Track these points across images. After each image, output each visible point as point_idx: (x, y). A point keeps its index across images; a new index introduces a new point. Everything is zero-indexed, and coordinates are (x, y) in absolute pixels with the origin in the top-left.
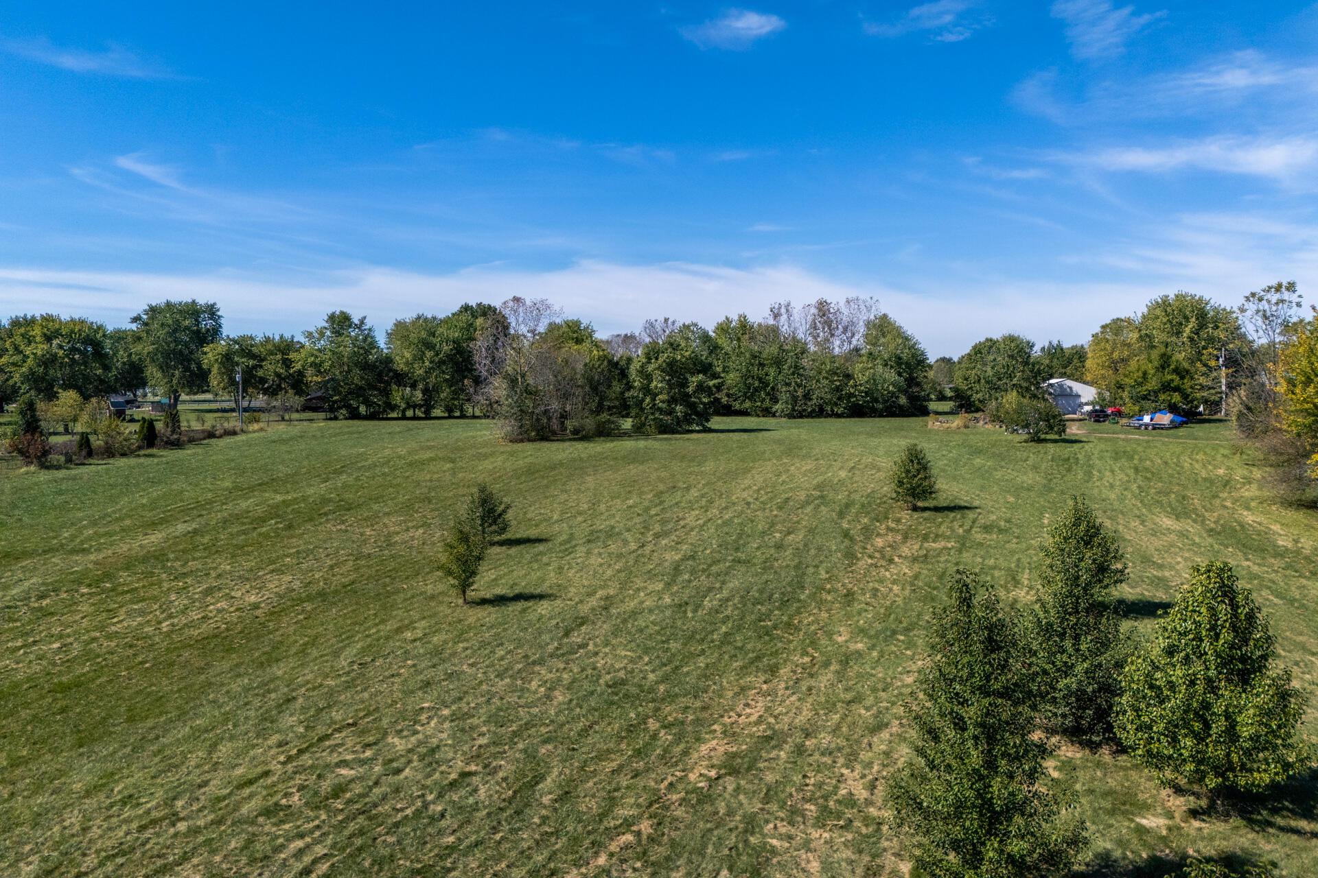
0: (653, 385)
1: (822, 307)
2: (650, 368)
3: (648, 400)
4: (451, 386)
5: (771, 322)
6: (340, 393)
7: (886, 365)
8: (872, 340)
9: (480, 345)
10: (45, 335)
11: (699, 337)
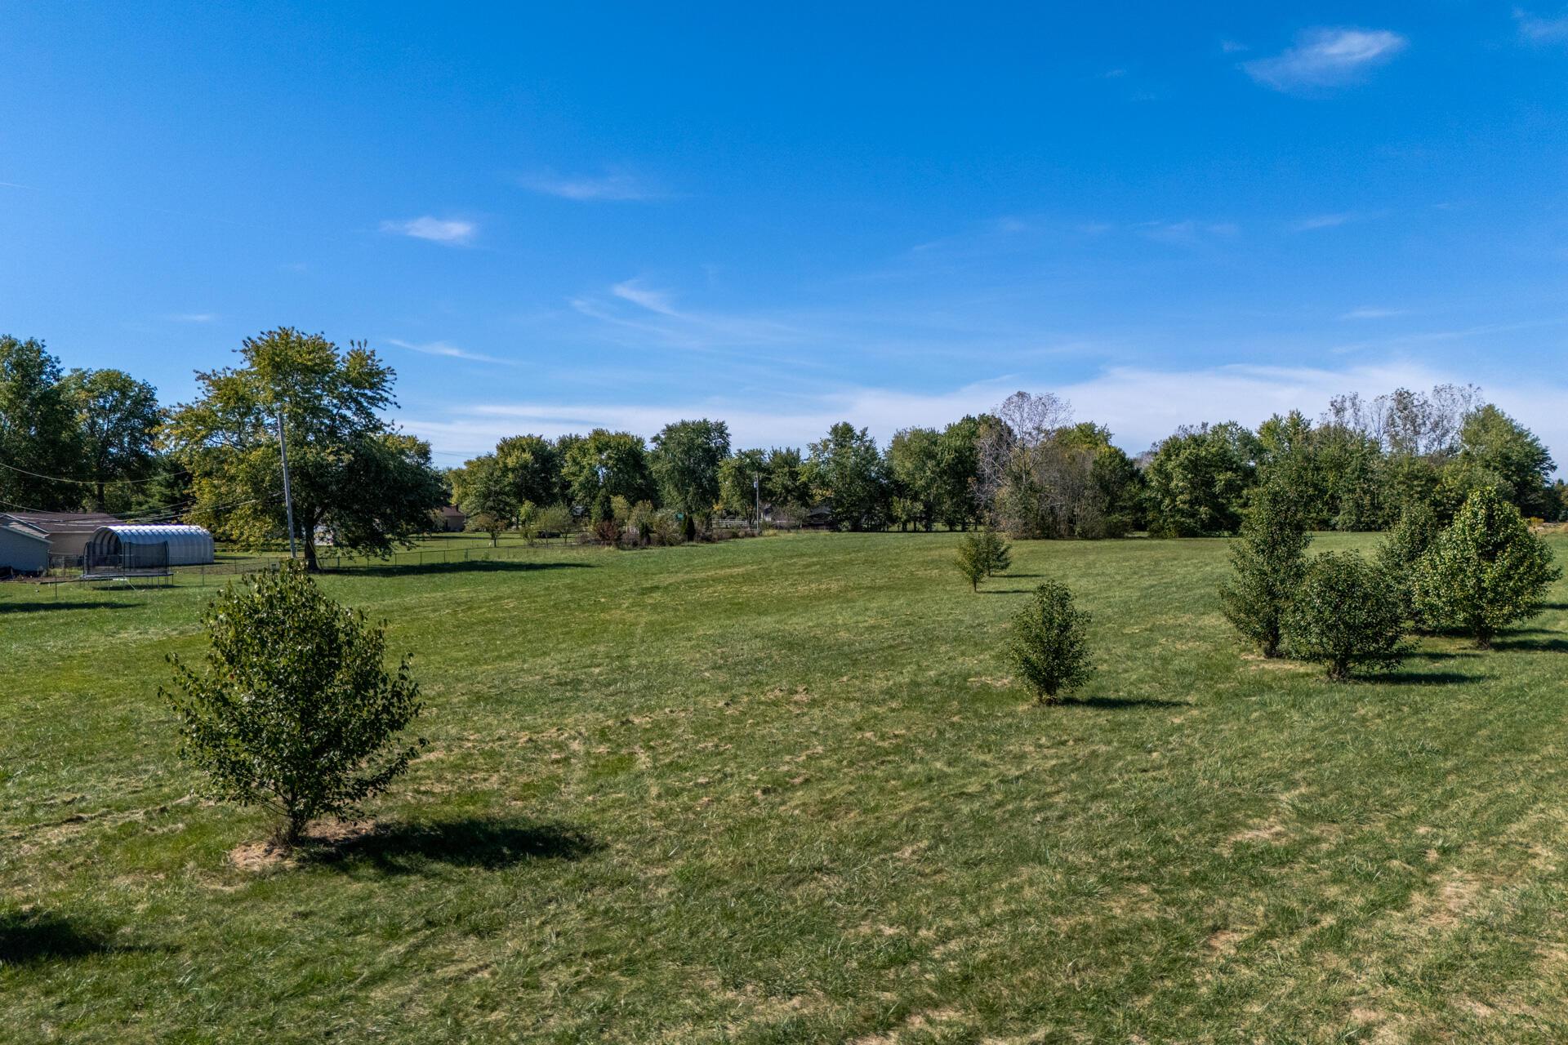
0: (1173, 485)
1: (1403, 399)
2: (1170, 466)
3: (1167, 501)
4: (952, 498)
5: (1332, 419)
6: (842, 505)
7: (1488, 466)
8: (1471, 438)
9: (985, 441)
10: (597, 447)
11: (1239, 440)
